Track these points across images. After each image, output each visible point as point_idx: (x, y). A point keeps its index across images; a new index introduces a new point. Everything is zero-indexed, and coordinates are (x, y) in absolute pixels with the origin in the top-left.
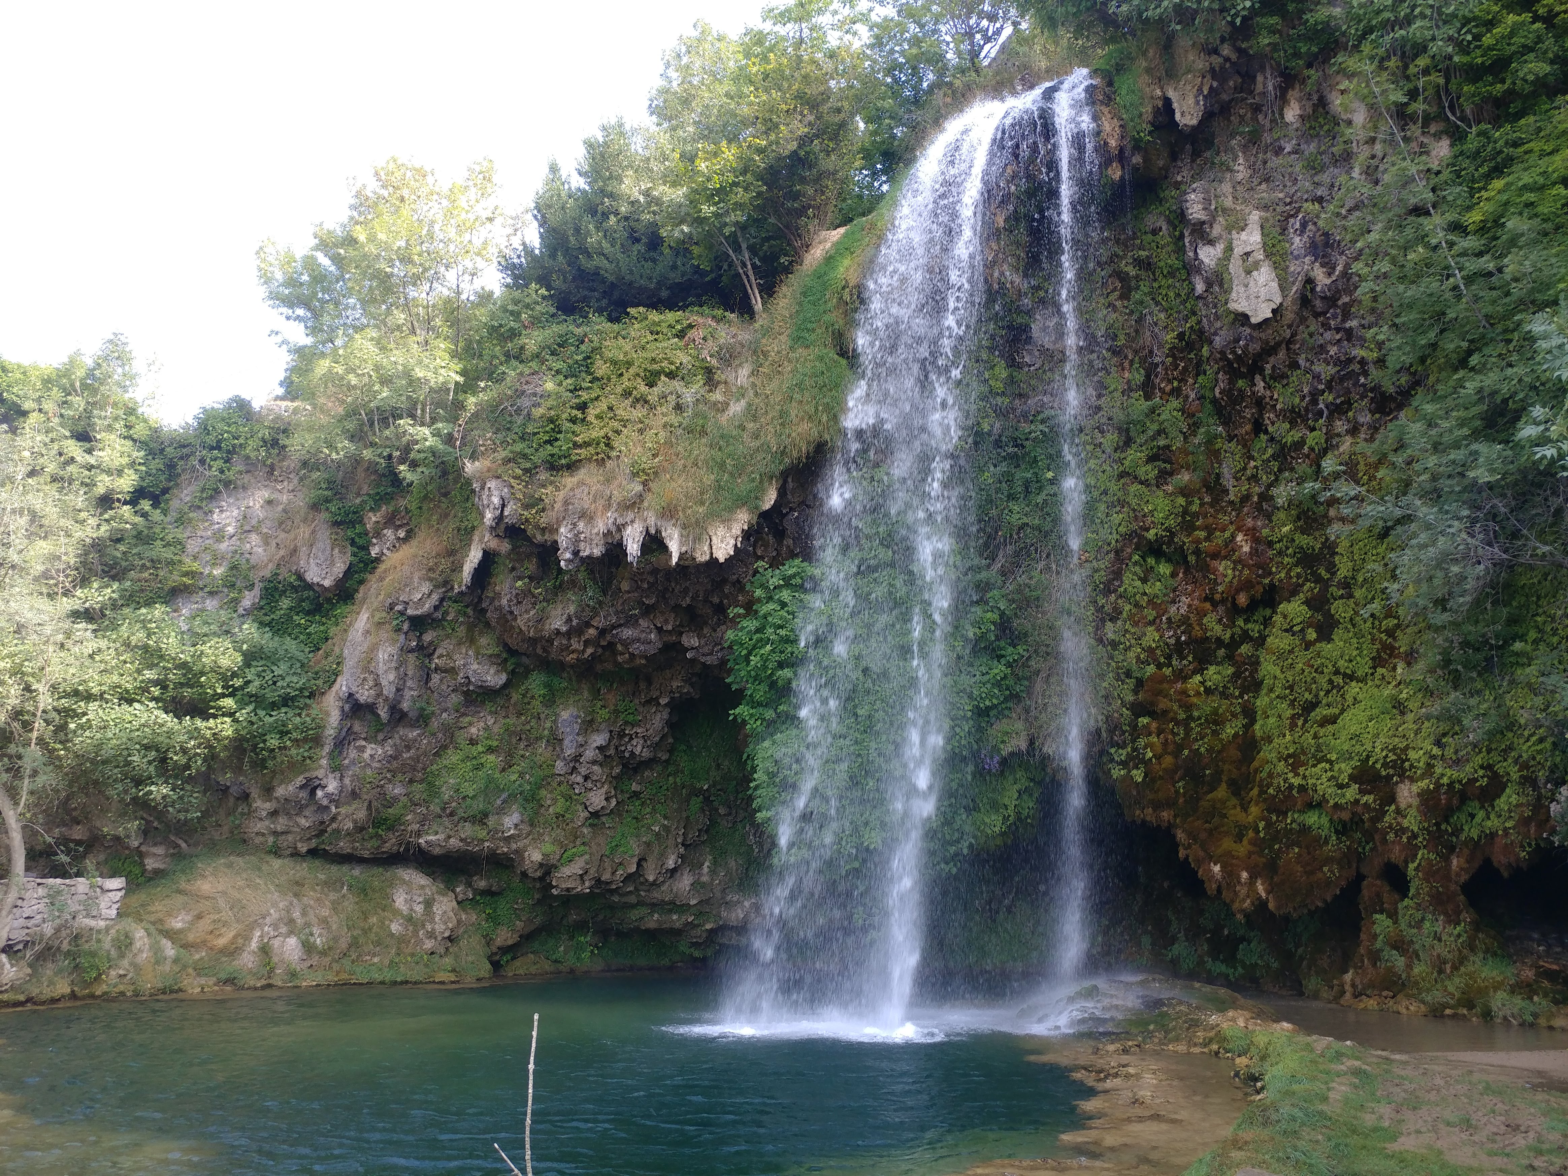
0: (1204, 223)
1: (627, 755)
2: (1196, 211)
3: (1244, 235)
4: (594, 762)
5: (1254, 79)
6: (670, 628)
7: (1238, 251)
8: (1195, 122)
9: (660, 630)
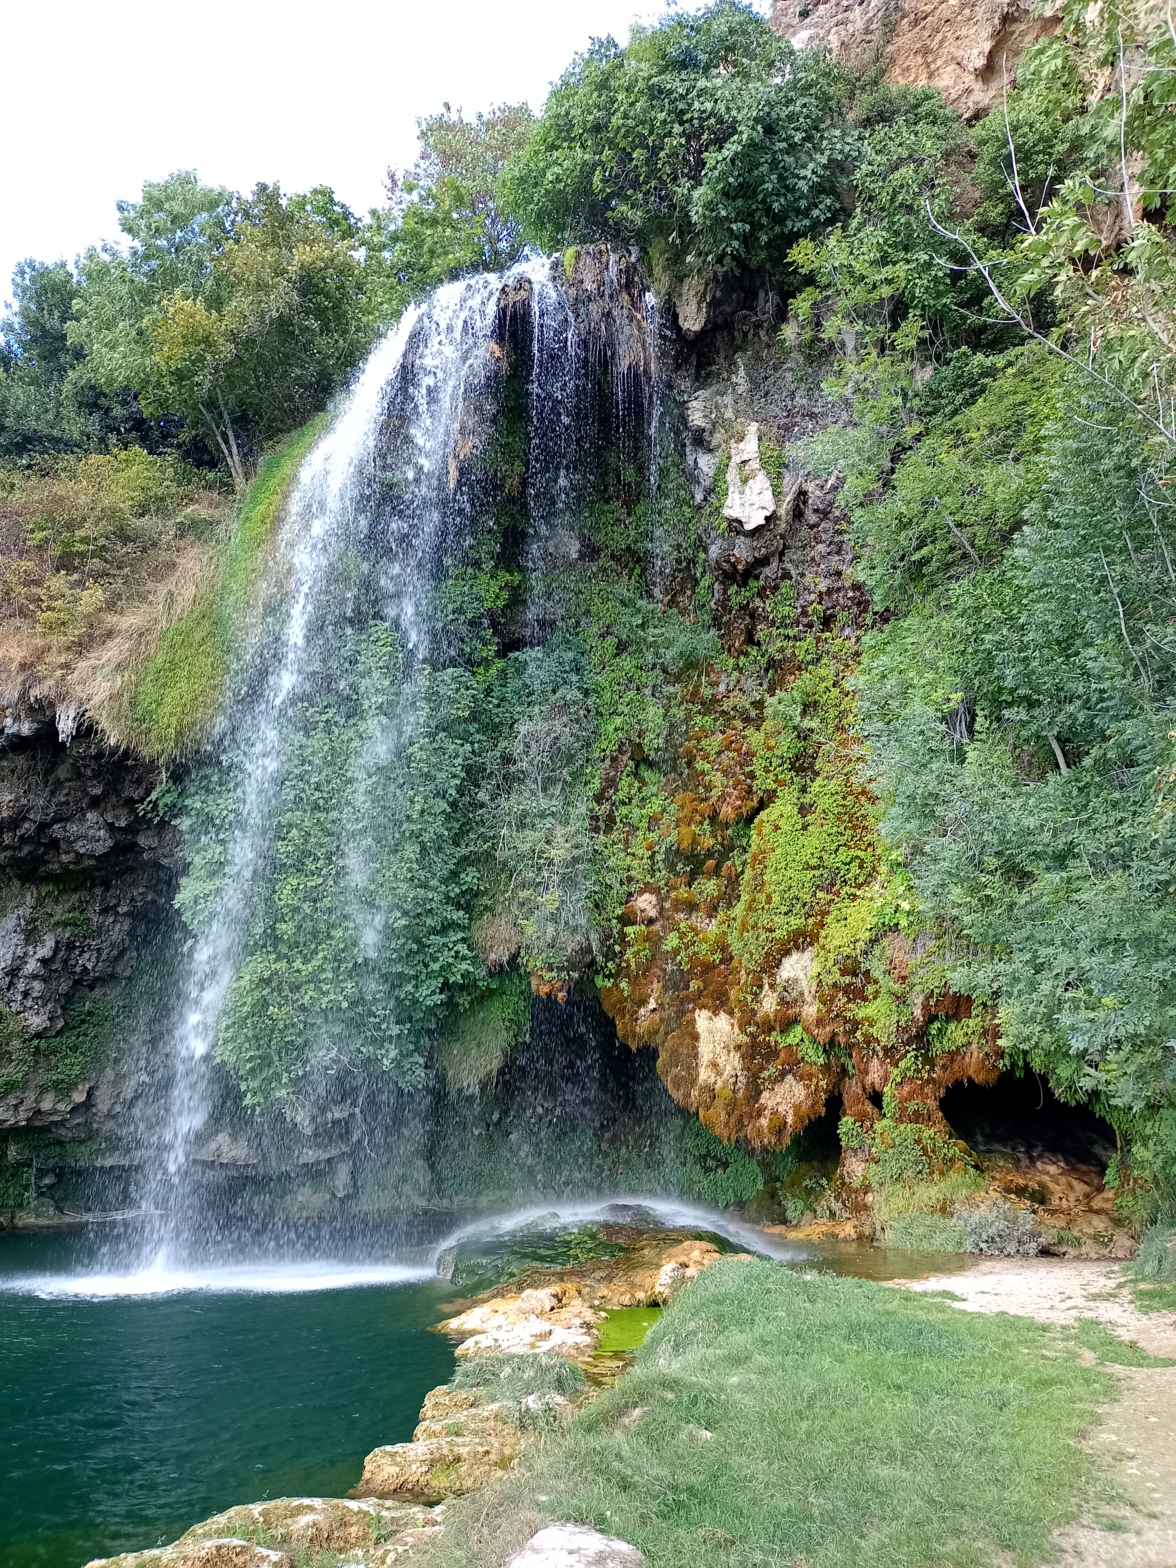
0: (704, 430)
1: (78, 969)
2: (697, 418)
3: (741, 446)
4: (35, 977)
5: (756, 296)
6: (123, 824)
7: (736, 460)
8: (697, 327)
9: (111, 827)
